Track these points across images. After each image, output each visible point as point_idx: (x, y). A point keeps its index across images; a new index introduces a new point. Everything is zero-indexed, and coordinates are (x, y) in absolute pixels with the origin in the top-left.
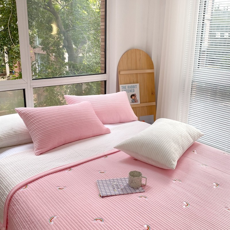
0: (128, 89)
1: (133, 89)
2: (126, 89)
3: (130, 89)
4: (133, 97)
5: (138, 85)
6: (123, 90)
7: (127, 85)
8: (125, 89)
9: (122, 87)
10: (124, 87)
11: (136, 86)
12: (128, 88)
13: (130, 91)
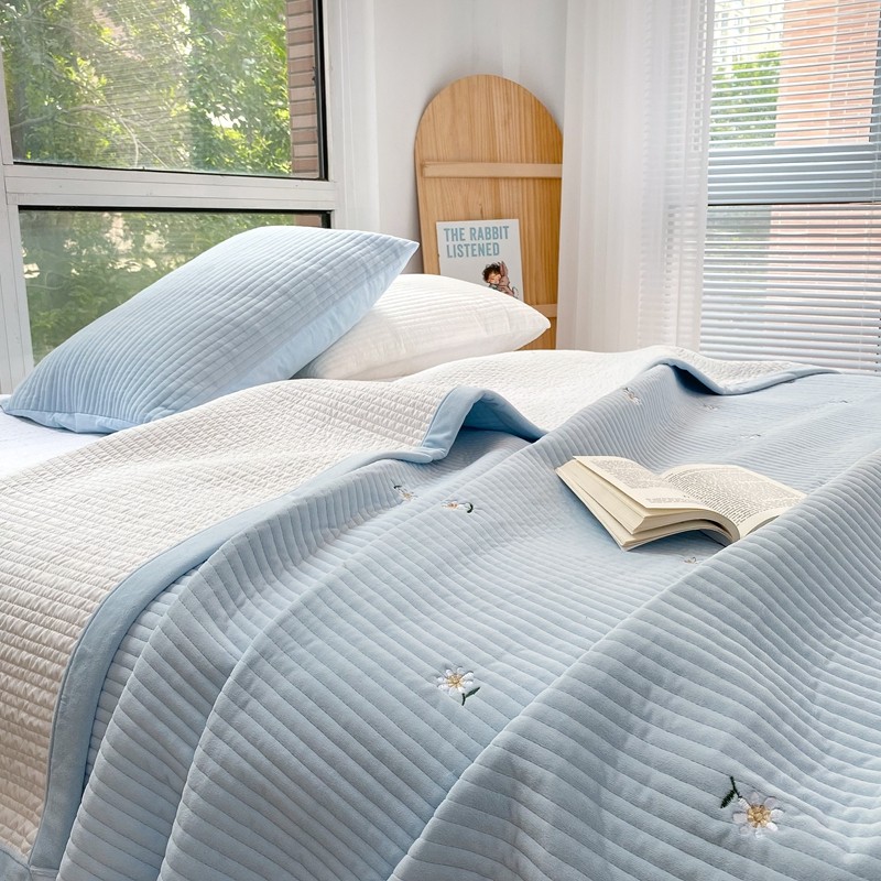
0: (474, 242)
1: (492, 241)
2: (462, 243)
3: (481, 242)
4: (495, 277)
5: (513, 225)
6: (451, 243)
7: (466, 225)
8: (460, 242)
10: (457, 234)
13: (481, 250)
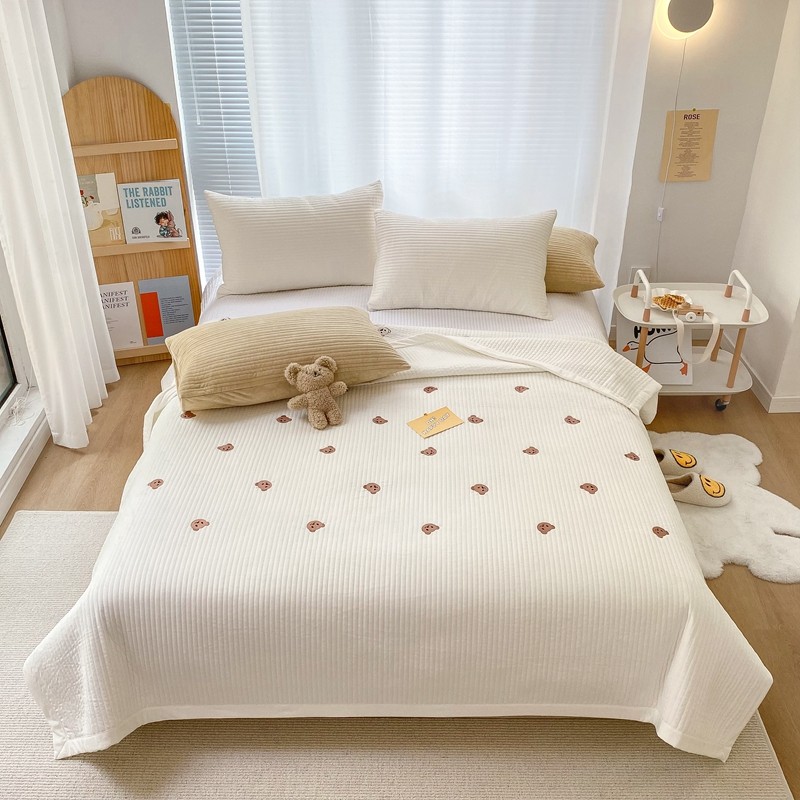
0: (146, 197)
1: (160, 197)
3: (152, 197)
4: (164, 222)
5: (175, 185)
7: (141, 185)
8: (136, 198)
9: (125, 190)
10: (133, 192)
11: (170, 188)
12: (145, 193)
13: (152, 202)
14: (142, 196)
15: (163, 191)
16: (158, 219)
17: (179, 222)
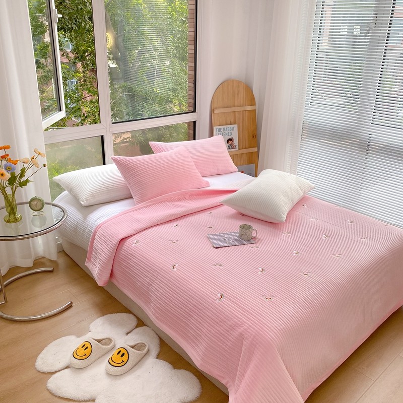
1: (230, 131)
3: (227, 132)
4: (230, 142)
6: (218, 133)
7: (223, 127)
8: (220, 132)
9: (216, 129)
10: (219, 130)
11: (234, 127)
13: (226, 134)
14: (223, 132)
15: (231, 129)
16: (228, 141)
17: (236, 142)
